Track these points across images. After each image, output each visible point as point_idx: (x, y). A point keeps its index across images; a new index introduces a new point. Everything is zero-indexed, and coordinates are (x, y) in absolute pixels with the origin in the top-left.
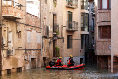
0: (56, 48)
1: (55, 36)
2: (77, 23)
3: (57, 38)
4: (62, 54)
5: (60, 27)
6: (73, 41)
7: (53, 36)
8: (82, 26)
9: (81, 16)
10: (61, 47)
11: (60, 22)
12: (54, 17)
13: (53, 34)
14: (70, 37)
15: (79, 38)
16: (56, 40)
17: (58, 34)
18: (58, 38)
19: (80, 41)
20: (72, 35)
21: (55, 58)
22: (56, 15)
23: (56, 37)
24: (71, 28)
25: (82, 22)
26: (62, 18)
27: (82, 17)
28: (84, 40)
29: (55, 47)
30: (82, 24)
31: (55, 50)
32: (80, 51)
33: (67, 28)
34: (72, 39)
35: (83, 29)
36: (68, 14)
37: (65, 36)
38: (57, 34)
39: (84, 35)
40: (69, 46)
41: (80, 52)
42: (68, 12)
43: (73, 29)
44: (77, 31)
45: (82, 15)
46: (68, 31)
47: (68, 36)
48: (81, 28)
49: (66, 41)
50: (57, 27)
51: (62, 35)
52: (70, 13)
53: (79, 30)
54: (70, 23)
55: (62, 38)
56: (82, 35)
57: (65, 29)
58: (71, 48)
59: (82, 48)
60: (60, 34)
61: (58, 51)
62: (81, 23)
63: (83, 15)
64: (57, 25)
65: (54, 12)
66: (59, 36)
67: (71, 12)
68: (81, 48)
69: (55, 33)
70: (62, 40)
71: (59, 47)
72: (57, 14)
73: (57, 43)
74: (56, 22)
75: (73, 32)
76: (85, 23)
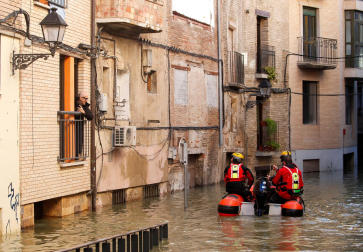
0: (266, 124)
1: (264, 83)
2: (333, 43)
3: (269, 90)
4: (286, 140)
5: (279, 55)
6: (321, 98)
7: (257, 86)
8: (349, 53)
9: (346, 20)
10: (284, 120)
11: (279, 40)
12: (258, 25)
13: (259, 79)
14: (312, 86)
15: (341, 89)
16: (267, 97)
17: (274, 78)
18: (274, 92)
19: (342, 100)
20: (316, 82)
21: (265, 154)
22: (265, 18)
23: (267, 87)
24: (315, 58)
25: (349, 40)
26: (285, 27)
27: (349, 23)
28: (356, 98)
29: (264, 118)
30: (349, 47)
31: (264, 128)
32: (344, 130)
33: (301, 59)
34: (317, 95)
35: (351, 62)
36: (304, 16)
37: (295, 83)
38: (269, 80)
39: (356, 82)
40: (308, 116)
41: (344, 133)
42: (304, 7)
43: (321, 63)
44: (334, 68)
45: (348, 18)
46: (303, 69)
47: (306, 85)
48: (347, 57)
49: (297, 101)
50: (270, 58)
51: (285, 82)
52: (312, 13)
53: (341, 64)
54: (311, 42)
55: (287, 91)
56: (349, 82)
57: (294, 62)
58: (315, 122)
59: (348, 121)
60: (280, 77)
61: (275, 130)
62: (346, 44)
63: (352, 16)
64: (270, 49)
65: (259, 8)
66: (276, 85)
67: (315, 9)
68: (347, 123)
69: (264, 76)
70: (285, 97)
71: (276, 119)
72: (269, 14)
73: (271, 106)
74: (266, 39)
75: (320, 70)
76: (357, 43)
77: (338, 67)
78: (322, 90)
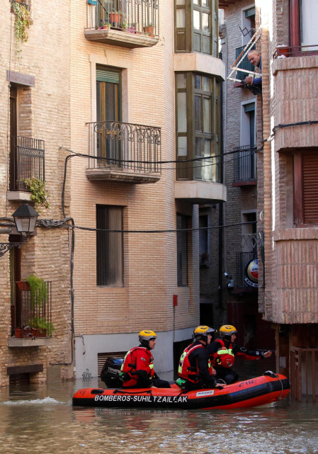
0: (27, 286)
1: (23, 210)
2: (153, 134)
3: (33, 222)
4: (66, 317)
5: (51, 156)
6: (131, 237)
7: (10, 214)
8: (183, 153)
9: (178, 91)
10: (62, 279)
11: (53, 128)
12: (13, 101)
13: (14, 203)
14: (113, 215)
16: (30, 235)
17: (42, 199)
18: (43, 226)
19: (170, 242)
20: (122, 208)
21: (27, 343)
22: (26, 88)
23: (29, 217)
24: (119, 162)
25: (183, 129)
26: (63, 105)
27: (183, 96)
28: (196, 236)
29: (24, 275)
30: (183, 141)
31: (24, 295)
32: (175, 297)
33: (94, 163)
34: (123, 232)
35: (186, 168)
36: (98, 82)
37: (82, 210)
38: (32, 203)
39: (196, 207)
40: (106, 271)
41: (175, 303)
42: (99, 66)
43: (130, 171)
44: (154, 180)
45: (183, 86)
46: (98, 182)
47: (102, 212)
48: (179, 161)
49: (86, 244)
50: (36, 162)
51: (63, 207)
52: (113, 77)
53: (167, 174)
54: (112, 132)
55: (66, 224)
56: (184, 207)
57: (79, 169)
58: (119, 282)
59: (182, 281)
60: (53, 198)
61: (44, 298)
62: (178, 135)
63: (189, 83)
64: (35, 146)
65: (14, 68)
66: (47, 213)
67: (119, 70)
68: (180, 284)
69: (24, 196)
70: (64, 235)
71: (46, 278)
72: (32, 80)
73: (38, 252)
74: (28, 127)
75: (128, 185)
76: (198, 133)
77: (163, 179)
78: (132, 222)
